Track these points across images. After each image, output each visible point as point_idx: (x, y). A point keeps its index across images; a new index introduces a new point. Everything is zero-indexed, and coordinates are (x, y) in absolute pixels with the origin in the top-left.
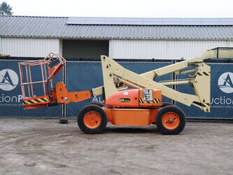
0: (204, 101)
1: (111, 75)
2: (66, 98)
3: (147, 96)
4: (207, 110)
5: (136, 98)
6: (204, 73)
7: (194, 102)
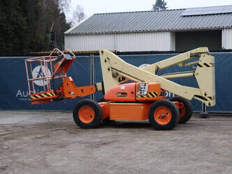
0: (206, 95)
1: (109, 69)
2: (72, 93)
3: (143, 89)
4: (210, 104)
5: (132, 93)
6: (205, 64)
7: (195, 96)
